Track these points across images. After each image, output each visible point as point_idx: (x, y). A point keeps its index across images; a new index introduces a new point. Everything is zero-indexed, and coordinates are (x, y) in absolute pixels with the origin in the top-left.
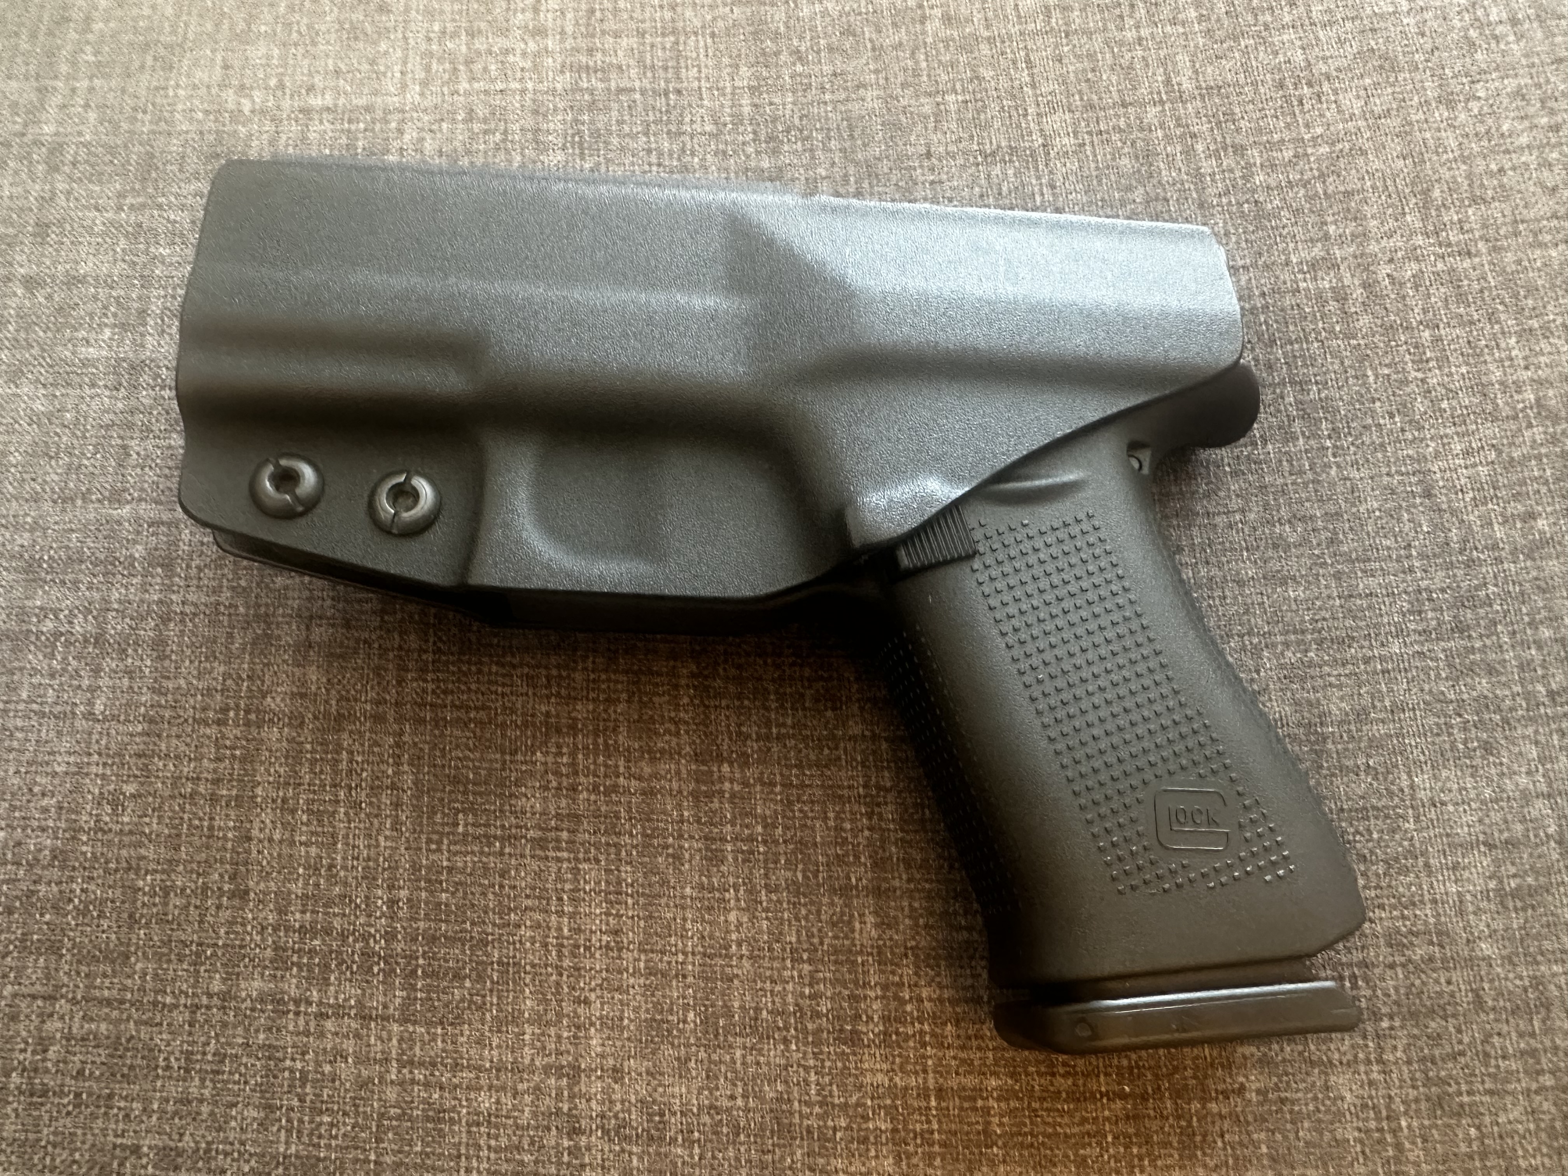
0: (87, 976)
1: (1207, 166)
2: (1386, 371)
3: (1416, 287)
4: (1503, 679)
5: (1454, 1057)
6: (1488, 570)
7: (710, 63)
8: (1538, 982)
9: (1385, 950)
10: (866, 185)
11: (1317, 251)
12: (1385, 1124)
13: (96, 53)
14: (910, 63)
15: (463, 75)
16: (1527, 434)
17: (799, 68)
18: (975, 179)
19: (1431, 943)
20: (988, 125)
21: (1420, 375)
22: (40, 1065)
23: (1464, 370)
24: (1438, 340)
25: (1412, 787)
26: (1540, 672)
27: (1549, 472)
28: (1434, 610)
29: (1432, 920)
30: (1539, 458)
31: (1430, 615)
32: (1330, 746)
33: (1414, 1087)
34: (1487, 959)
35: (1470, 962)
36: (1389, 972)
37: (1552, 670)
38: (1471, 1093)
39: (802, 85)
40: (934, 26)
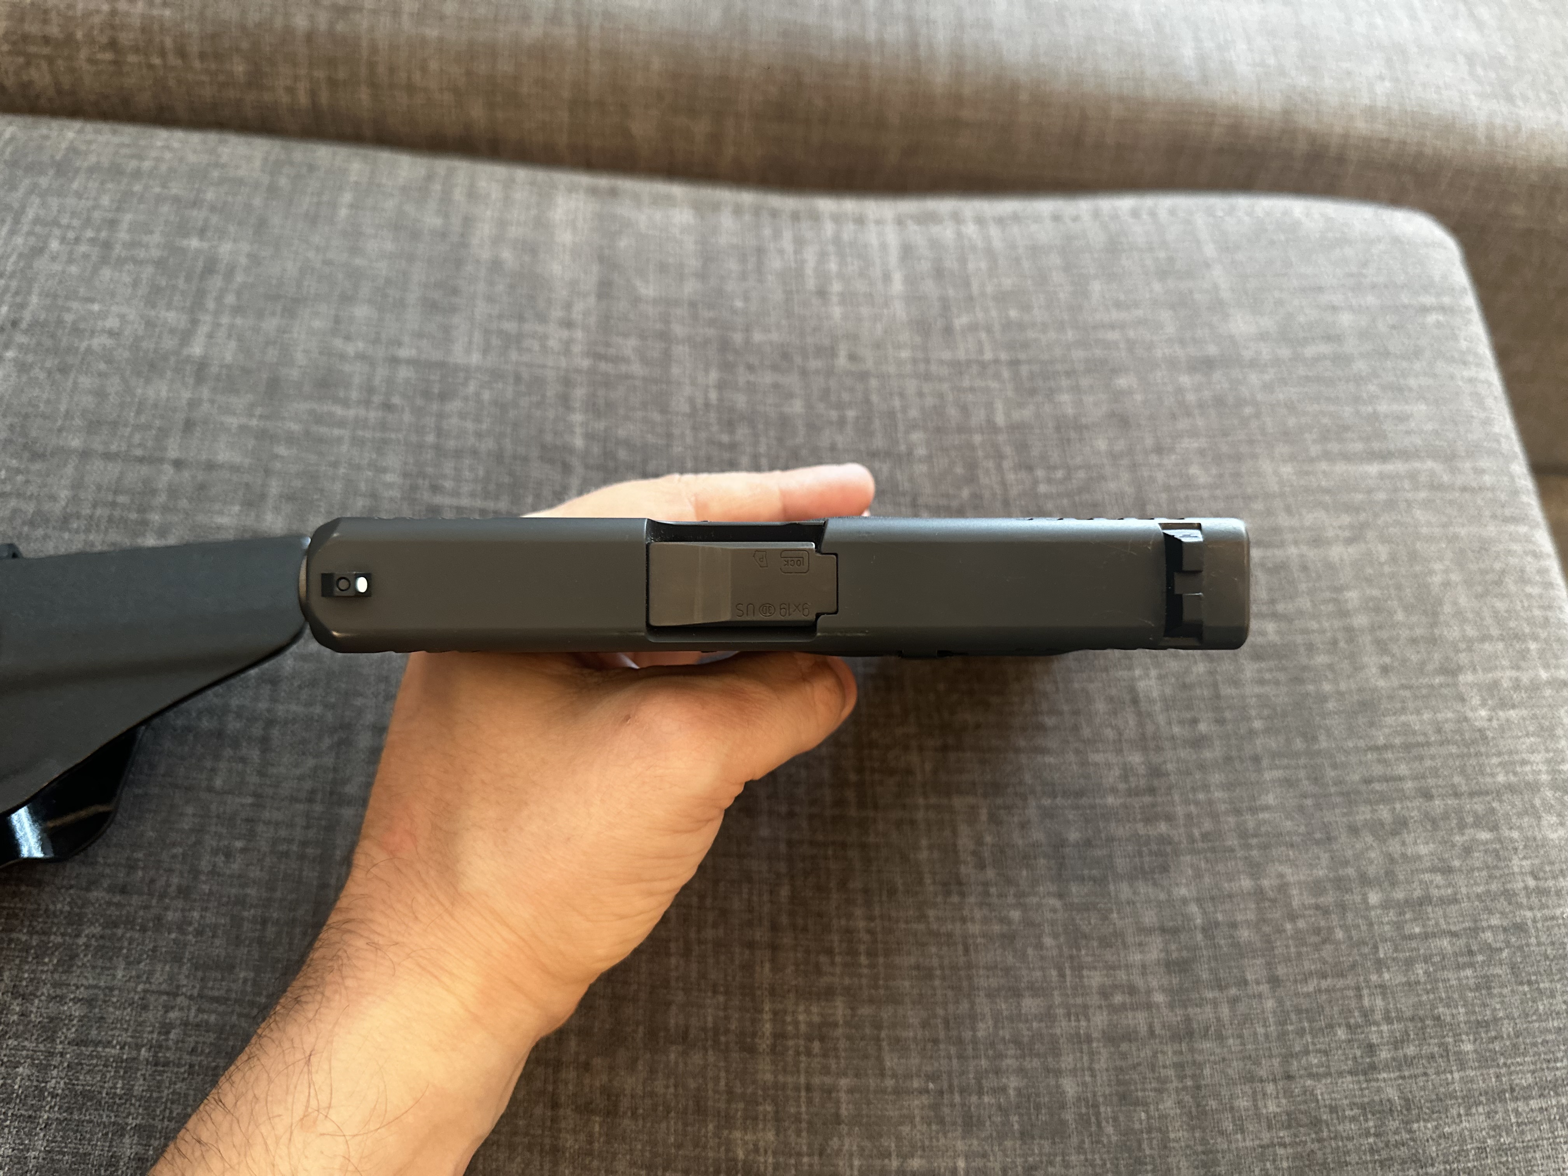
0: (202, 979)
8: (1186, 1019)
12: (1091, 1111)
19: (1123, 993)
22: (164, 1043)
29: (1125, 978)
33: (1109, 1086)
34: (1157, 1005)
35: (1148, 1006)
38: (1144, 1090)
39: (751, 388)
40: (842, 361)
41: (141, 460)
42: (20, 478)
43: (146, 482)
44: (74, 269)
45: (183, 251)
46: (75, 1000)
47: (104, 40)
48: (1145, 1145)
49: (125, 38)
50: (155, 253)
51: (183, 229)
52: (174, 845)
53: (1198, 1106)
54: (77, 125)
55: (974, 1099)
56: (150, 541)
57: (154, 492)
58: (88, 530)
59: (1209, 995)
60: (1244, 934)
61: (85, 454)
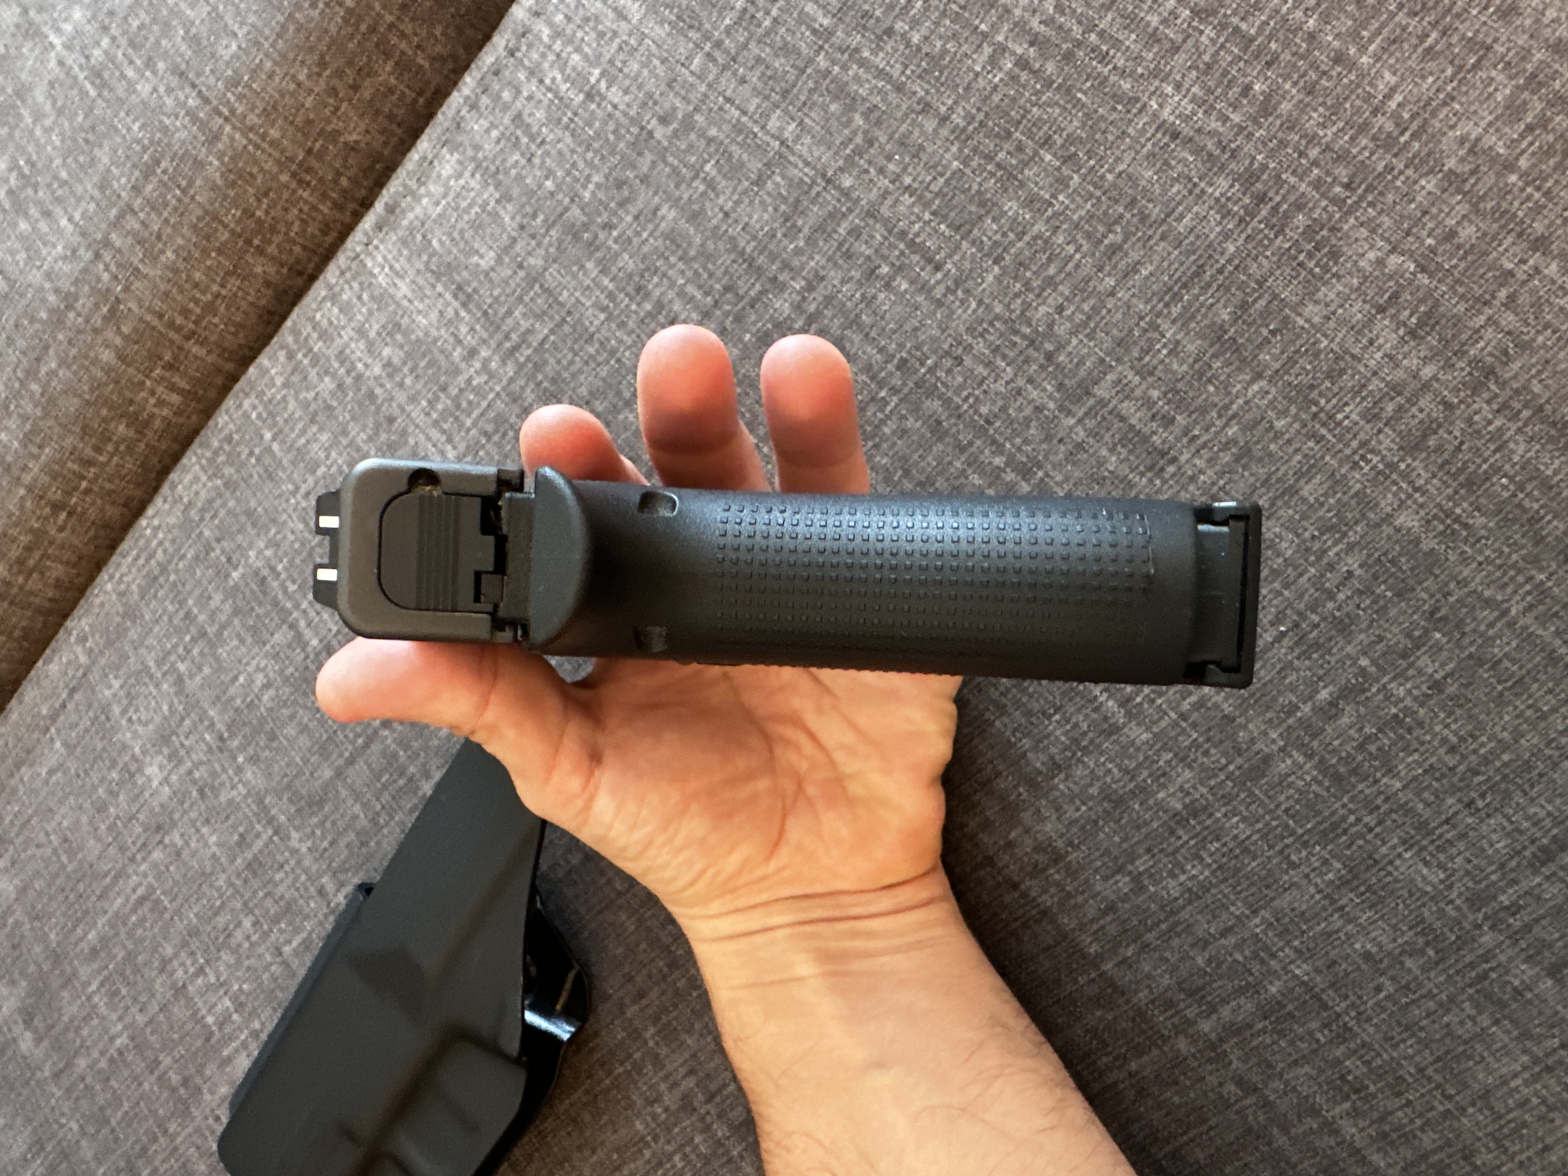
1: (879, 61)
2: (1088, 84)
3: (1063, 13)
4: (1311, 205)
5: (1458, 449)
6: (1248, 148)
7: (568, 278)
8: (1475, 362)
9: (1368, 427)
10: (710, 266)
11: (987, 50)
12: (1449, 522)
13: (294, 582)
14: (667, 170)
15: (462, 417)
16: (1203, 38)
17: (615, 233)
18: (763, 203)
19: (1392, 399)
20: (742, 165)
21: (1110, 67)
23: (1133, 36)
24: (1101, 34)
25: (1307, 321)
26: (1329, 180)
27: (1236, 51)
28: (1235, 203)
29: (1382, 385)
30: (1222, 46)
31: (1236, 209)
32: (1241, 341)
33: (1448, 487)
34: (1435, 378)
35: (1426, 387)
36: (1381, 437)
37: (1337, 172)
38: (1485, 461)
39: (625, 242)
40: (660, 133)
41: (366, 745)
42: (328, 825)
43: (383, 753)
44: (207, 670)
45: (236, 586)
46: (684, 1078)
47: (47, 510)
48: (1527, 503)
49: (55, 494)
50: (228, 607)
51: (222, 575)
52: (637, 946)
53: (1554, 424)
54: (104, 576)
55: (1330, 605)
56: (427, 788)
57: (395, 756)
58: (392, 818)
59: (1481, 320)
60: (1468, 233)
61: (339, 773)
